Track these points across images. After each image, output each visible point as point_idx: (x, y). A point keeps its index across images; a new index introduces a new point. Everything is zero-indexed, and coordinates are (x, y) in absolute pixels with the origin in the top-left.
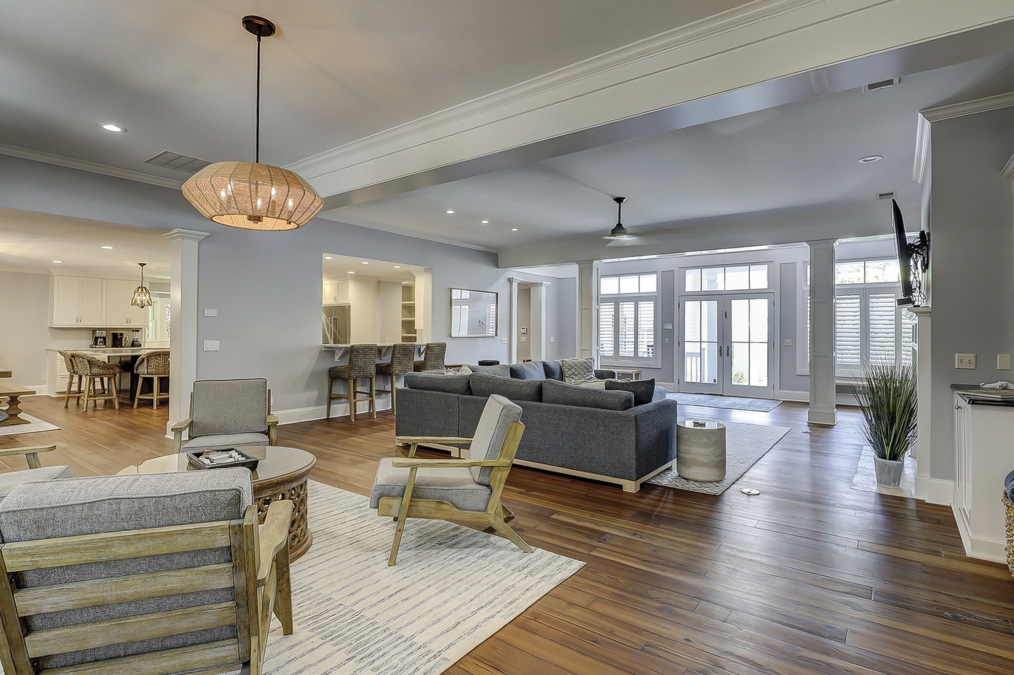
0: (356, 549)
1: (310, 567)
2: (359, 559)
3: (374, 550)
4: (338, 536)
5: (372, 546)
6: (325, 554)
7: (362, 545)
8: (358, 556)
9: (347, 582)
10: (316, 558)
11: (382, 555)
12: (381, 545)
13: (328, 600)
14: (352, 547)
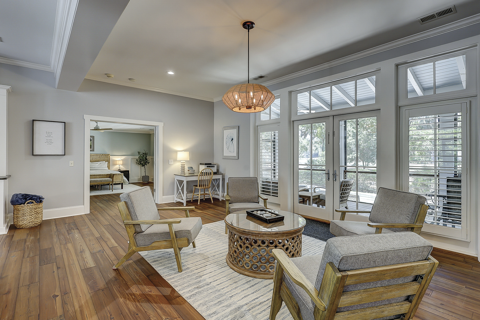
0: (206, 255)
1: (225, 249)
2: (206, 251)
3: (199, 254)
4: (214, 263)
5: (200, 256)
6: (220, 254)
7: (204, 257)
8: (206, 252)
9: (212, 243)
10: (223, 253)
11: (197, 251)
12: (195, 256)
13: (217, 239)
14: (208, 256)
